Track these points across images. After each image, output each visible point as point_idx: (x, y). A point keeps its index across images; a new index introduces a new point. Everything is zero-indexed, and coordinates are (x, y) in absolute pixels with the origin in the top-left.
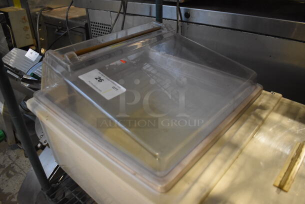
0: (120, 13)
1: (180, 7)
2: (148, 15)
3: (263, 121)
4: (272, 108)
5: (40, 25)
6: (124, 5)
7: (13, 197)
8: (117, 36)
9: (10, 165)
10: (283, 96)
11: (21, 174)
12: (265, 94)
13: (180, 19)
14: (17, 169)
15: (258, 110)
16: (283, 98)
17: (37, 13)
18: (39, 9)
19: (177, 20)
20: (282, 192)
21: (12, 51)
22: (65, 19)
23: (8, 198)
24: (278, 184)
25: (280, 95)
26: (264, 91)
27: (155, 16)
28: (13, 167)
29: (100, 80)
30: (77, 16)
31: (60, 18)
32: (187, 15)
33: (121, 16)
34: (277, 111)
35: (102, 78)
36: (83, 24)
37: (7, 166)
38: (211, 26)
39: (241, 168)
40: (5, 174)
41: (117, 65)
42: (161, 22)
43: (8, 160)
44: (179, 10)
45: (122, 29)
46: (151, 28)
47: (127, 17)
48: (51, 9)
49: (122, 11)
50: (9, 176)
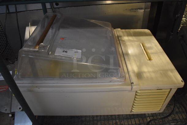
16: (122, 30)
19: (52, 8)
20: (151, 61)
24: (148, 59)
25: (120, 29)
27: (42, 8)
32: (57, 4)
34: (124, 36)
39: (135, 60)
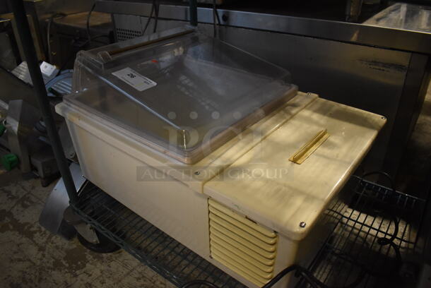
0: (151, 17)
1: (218, 10)
2: (183, 19)
3: (292, 116)
4: (304, 106)
5: (51, 36)
6: (156, 9)
7: (32, 226)
8: (149, 38)
9: (25, 196)
10: (320, 97)
11: (39, 204)
12: (301, 95)
13: (217, 22)
14: (33, 199)
15: (288, 107)
16: (319, 99)
17: (47, 20)
18: (49, 16)
19: (214, 24)
20: (296, 165)
21: (21, 65)
22: (85, 27)
23: (26, 228)
24: (292, 159)
25: (316, 95)
26: (300, 93)
28: (28, 198)
29: (132, 76)
30: (99, 23)
31: (78, 26)
32: (226, 18)
33: (153, 21)
34: (309, 108)
35: (134, 74)
36: (107, 32)
37: (21, 196)
38: (249, 29)
39: (262, 149)
40: (20, 205)
41: (148, 64)
42: (196, 25)
43: (22, 190)
44: (216, 13)
45: (155, 31)
46: (183, 31)
47: (159, 21)
48: (64, 15)
49: (153, 15)
50: (25, 206)
